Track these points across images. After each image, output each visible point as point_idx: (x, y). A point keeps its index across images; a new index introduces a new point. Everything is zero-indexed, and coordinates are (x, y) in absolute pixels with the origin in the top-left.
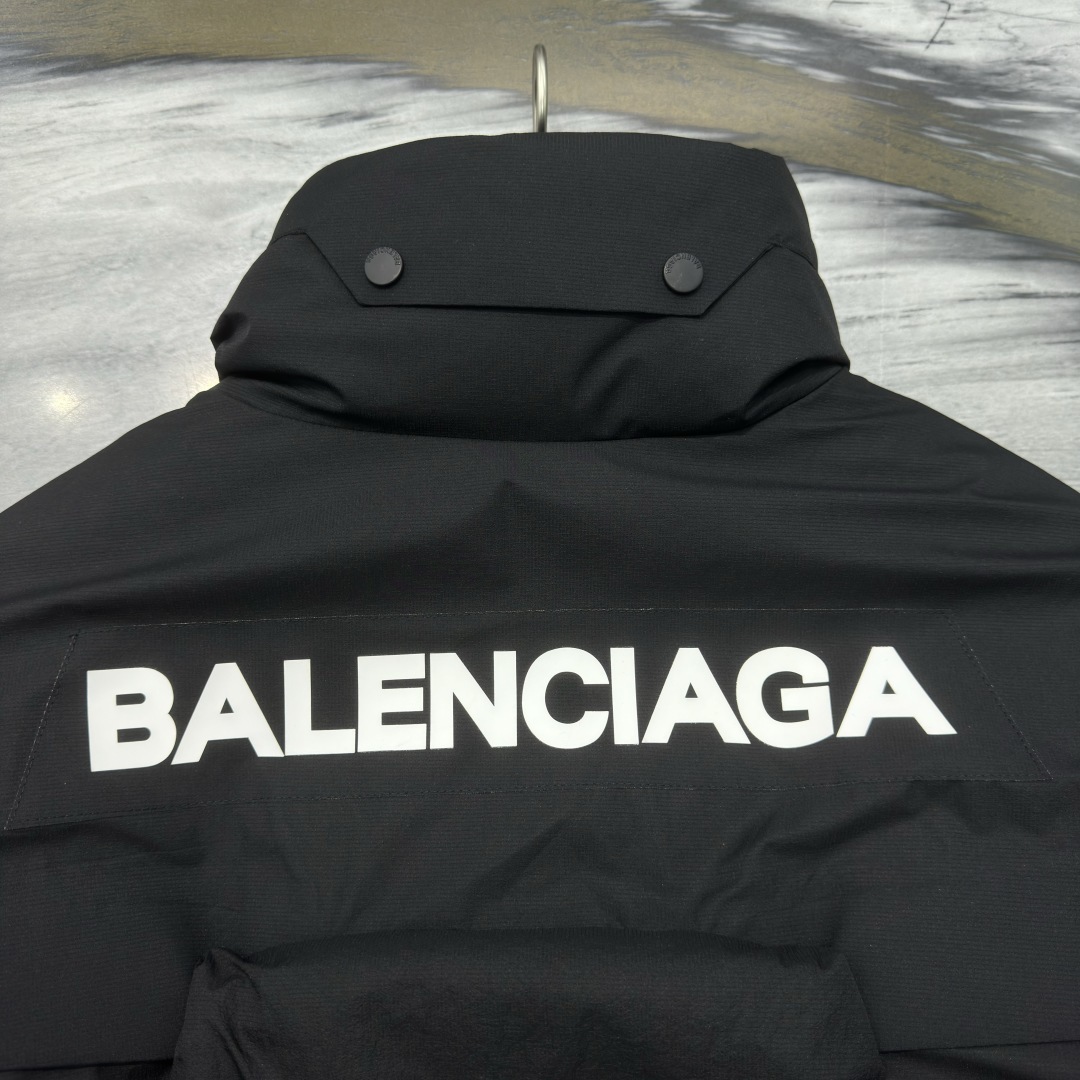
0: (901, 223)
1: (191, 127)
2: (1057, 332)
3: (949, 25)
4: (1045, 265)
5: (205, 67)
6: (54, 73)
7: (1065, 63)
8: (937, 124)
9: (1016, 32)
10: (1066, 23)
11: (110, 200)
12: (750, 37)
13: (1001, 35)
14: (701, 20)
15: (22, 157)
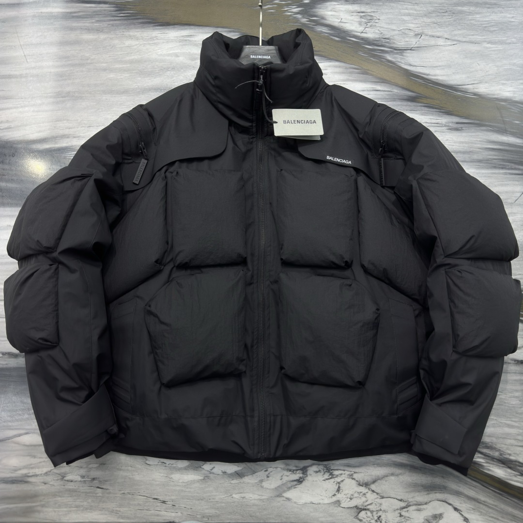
0: (350, 73)
1: (189, 40)
2: (384, 99)
3: (366, 29)
4: (383, 84)
5: (192, 27)
6: (157, 26)
7: (393, 39)
8: (361, 51)
9: (382, 31)
10: (394, 30)
11: (169, 55)
12: (320, 29)
13: (379, 32)
14: (308, 24)
15: (149, 44)
